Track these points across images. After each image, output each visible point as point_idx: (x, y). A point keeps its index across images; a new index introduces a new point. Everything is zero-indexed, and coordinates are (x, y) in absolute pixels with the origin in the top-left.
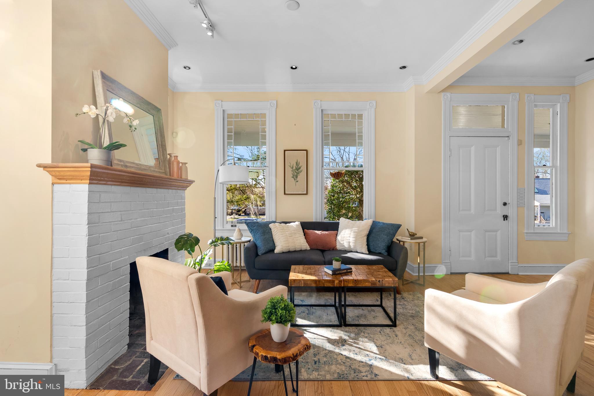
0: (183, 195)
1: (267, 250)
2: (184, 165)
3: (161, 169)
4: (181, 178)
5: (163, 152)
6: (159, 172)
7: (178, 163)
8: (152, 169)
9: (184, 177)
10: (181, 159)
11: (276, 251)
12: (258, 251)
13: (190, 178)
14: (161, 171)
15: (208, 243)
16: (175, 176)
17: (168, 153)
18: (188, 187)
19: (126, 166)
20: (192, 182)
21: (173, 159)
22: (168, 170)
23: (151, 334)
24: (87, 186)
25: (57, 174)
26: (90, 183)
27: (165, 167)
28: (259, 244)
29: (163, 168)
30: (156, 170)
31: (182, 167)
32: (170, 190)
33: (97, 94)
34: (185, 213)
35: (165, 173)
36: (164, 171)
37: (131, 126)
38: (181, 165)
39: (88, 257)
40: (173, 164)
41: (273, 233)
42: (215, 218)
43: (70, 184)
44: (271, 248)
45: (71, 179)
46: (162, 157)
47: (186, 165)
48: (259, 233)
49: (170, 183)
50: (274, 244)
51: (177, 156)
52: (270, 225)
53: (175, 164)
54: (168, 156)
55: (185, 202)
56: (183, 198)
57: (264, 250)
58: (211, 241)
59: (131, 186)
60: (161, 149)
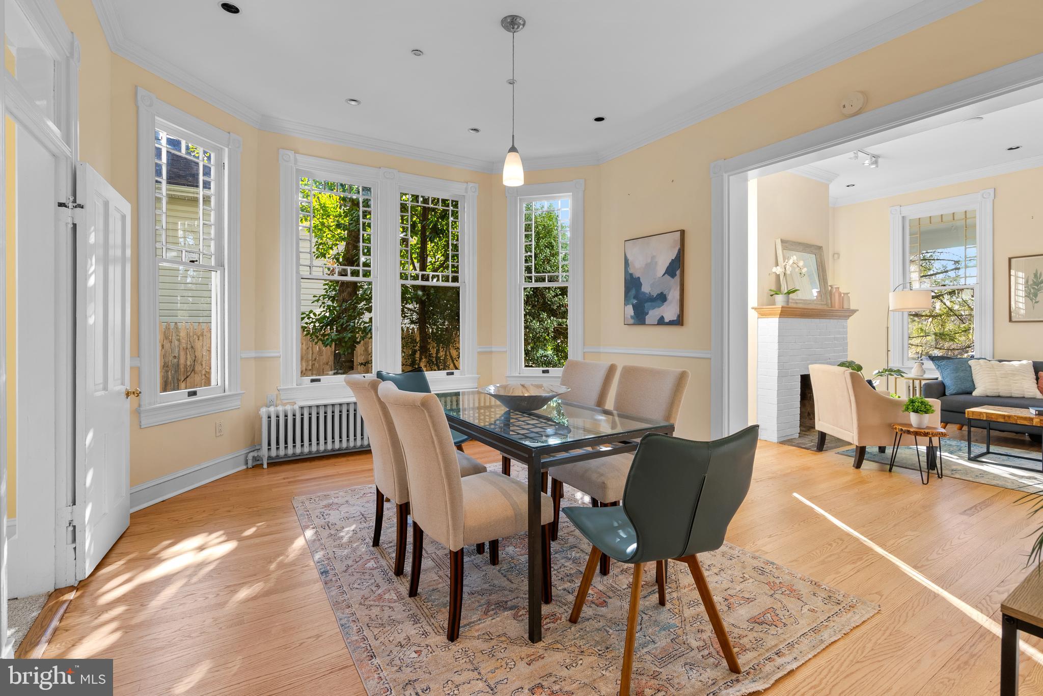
0: (845, 324)
1: (960, 391)
2: (846, 296)
3: (823, 301)
4: (843, 308)
5: (824, 285)
6: (822, 304)
7: (840, 294)
8: (815, 302)
9: (846, 307)
10: (842, 290)
11: (974, 394)
12: (946, 391)
13: (852, 307)
14: (823, 303)
15: (874, 374)
16: (837, 307)
17: (829, 285)
18: (849, 316)
19: (797, 303)
20: (854, 311)
21: (834, 290)
22: (829, 301)
23: (819, 417)
24: (777, 319)
25: (762, 312)
26: (780, 317)
27: (827, 298)
28: (948, 382)
29: (825, 300)
30: (819, 303)
31: (844, 297)
32: (832, 320)
33: (778, 255)
34: (847, 343)
35: (827, 305)
36: (825, 303)
37: (800, 274)
38: (842, 295)
39: (778, 363)
40: (834, 296)
41: (973, 371)
42: (888, 351)
43: (767, 318)
44: (969, 390)
45: (769, 315)
46: (823, 290)
47: (849, 295)
48: (948, 370)
49: (831, 314)
50: (974, 385)
51: (838, 288)
52: (969, 362)
53: (837, 295)
54: (830, 288)
55: (847, 331)
56: (845, 327)
57: (954, 390)
58: (877, 371)
59: (801, 318)
60: (823, 284)
